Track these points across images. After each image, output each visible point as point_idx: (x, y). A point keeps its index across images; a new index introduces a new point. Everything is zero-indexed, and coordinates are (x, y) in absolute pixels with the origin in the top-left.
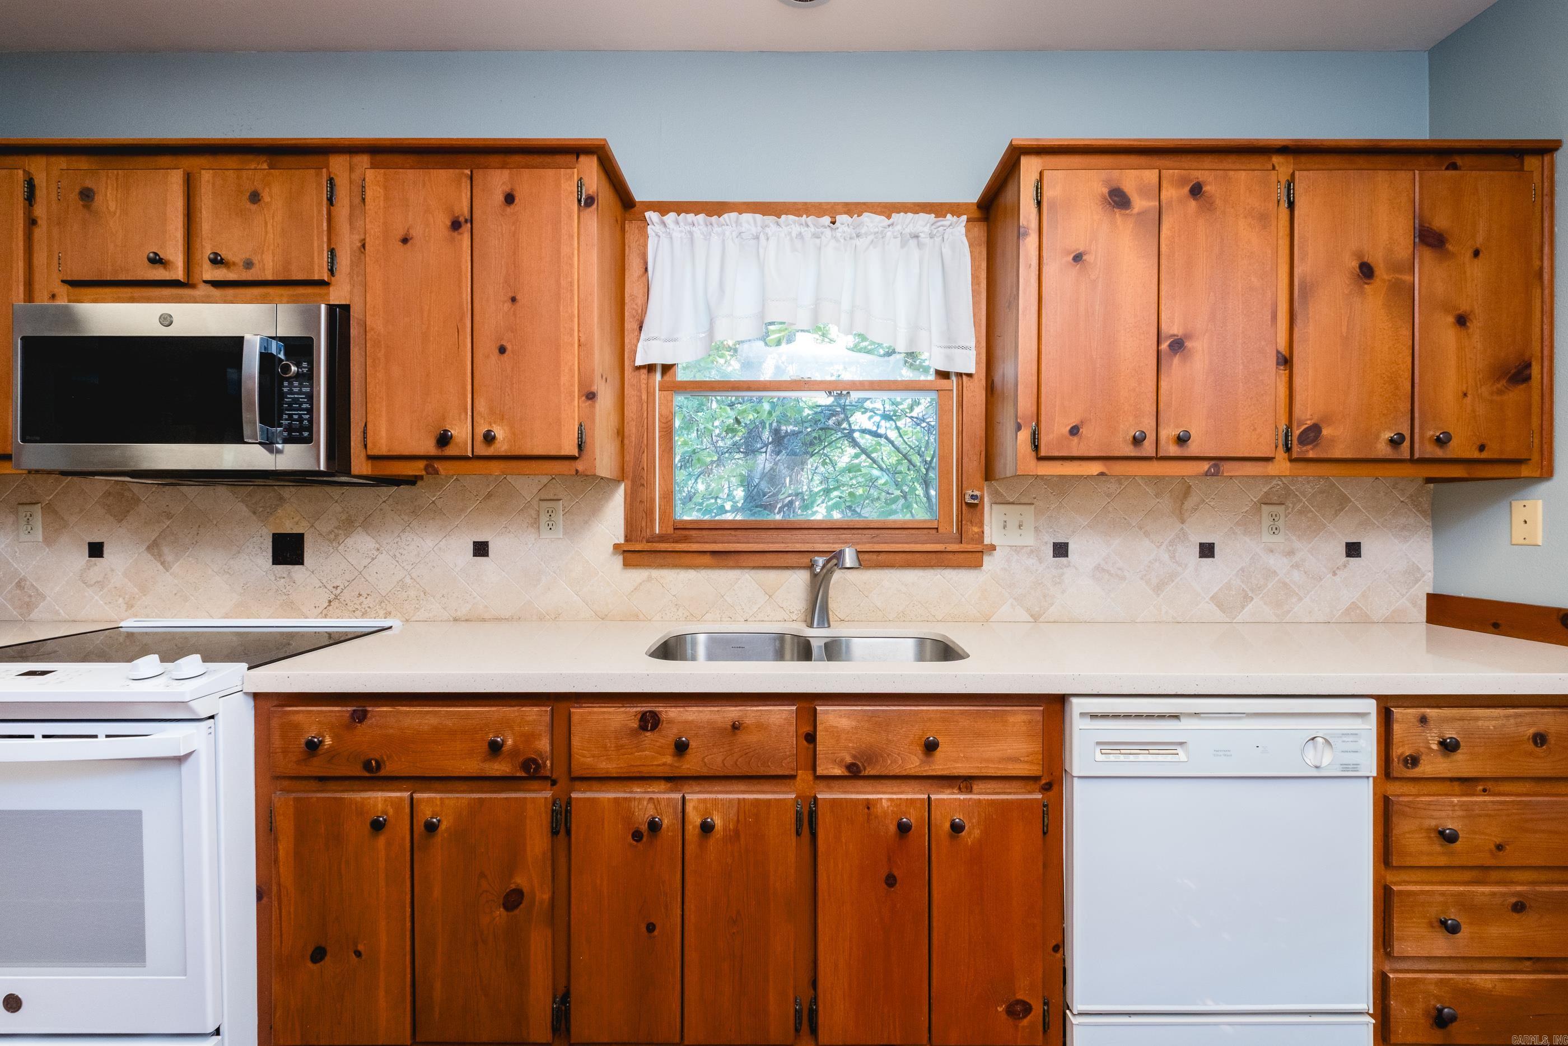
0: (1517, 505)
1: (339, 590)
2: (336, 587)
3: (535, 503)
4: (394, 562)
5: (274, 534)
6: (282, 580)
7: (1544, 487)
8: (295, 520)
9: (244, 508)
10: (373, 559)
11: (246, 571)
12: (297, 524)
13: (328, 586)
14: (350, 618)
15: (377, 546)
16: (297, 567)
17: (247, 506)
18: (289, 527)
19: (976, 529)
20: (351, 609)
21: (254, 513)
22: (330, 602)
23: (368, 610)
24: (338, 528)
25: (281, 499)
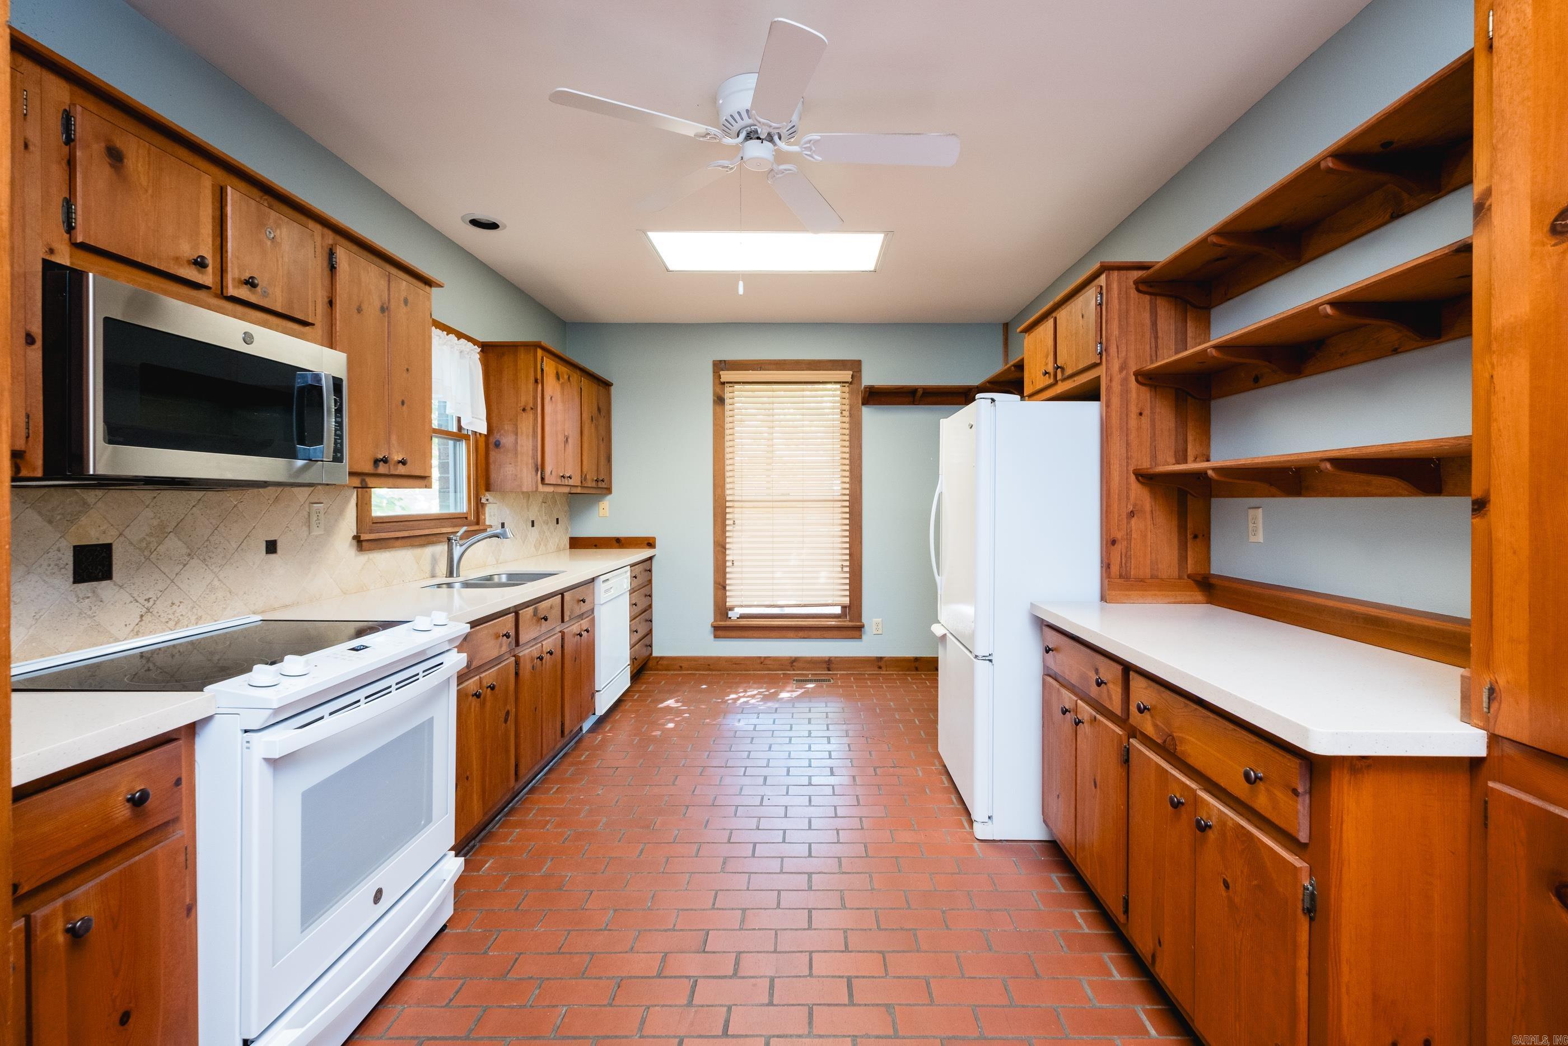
0: (601, 503)
1: (151, 602)
2: (148, 600)
3: (306, 505)
4: (204, 566)
5: (75, 547)
6: (87, 600)
7: (609, 497)
8: (102, 528)
9: (36, 516)
10: (185, 565)
11: (39, 596)
12: (104, 533)
13: (139, 599)
14: (164, 631)
15: (189, 551)
16: (104, 583)
17: (40, 513)
18: (94, 536)
19: (483, 517)
20: (164, 620)
21: (50, 522)
22: (142, 616)
23: (181, 618)
24: (151, 535)
25: (85, 503)
